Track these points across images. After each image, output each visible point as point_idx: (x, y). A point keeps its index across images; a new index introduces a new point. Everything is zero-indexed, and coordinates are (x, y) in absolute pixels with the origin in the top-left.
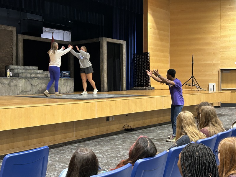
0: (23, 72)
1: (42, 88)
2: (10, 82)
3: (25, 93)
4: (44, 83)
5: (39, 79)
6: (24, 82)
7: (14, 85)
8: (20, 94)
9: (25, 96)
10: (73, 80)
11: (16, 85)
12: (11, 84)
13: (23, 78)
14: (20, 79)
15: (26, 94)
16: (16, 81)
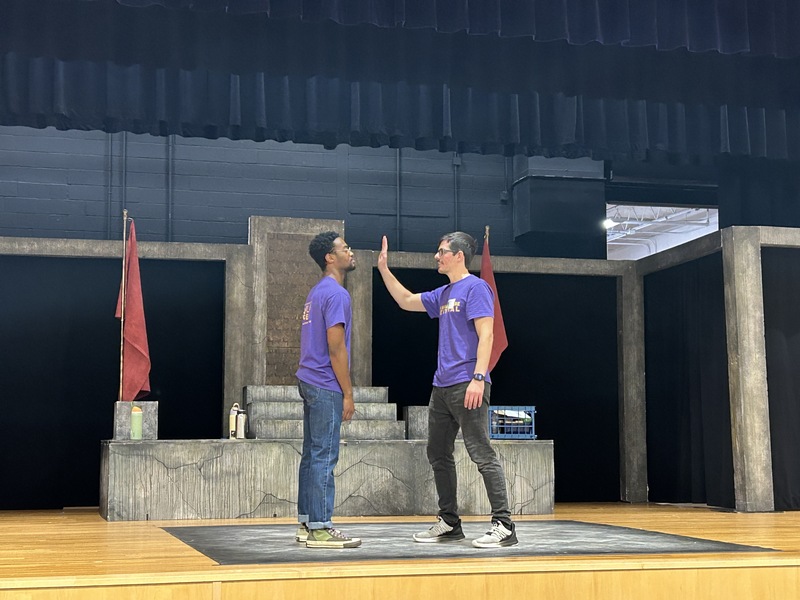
0: (293, 415)
1: (370, 486)
2: (209, 461)
3: (278, 511)
4: (381, 461)
5: (353, 443)
6: (278, 461)
7: (228, 473)
8: (252, 514)
9: (278, 521)
10: (552, 451)
11: (238, 474)
12: (215, 469)
13: (271, 440)
14: (259, 447)
15: (285, 515)
16: (236, 457)
